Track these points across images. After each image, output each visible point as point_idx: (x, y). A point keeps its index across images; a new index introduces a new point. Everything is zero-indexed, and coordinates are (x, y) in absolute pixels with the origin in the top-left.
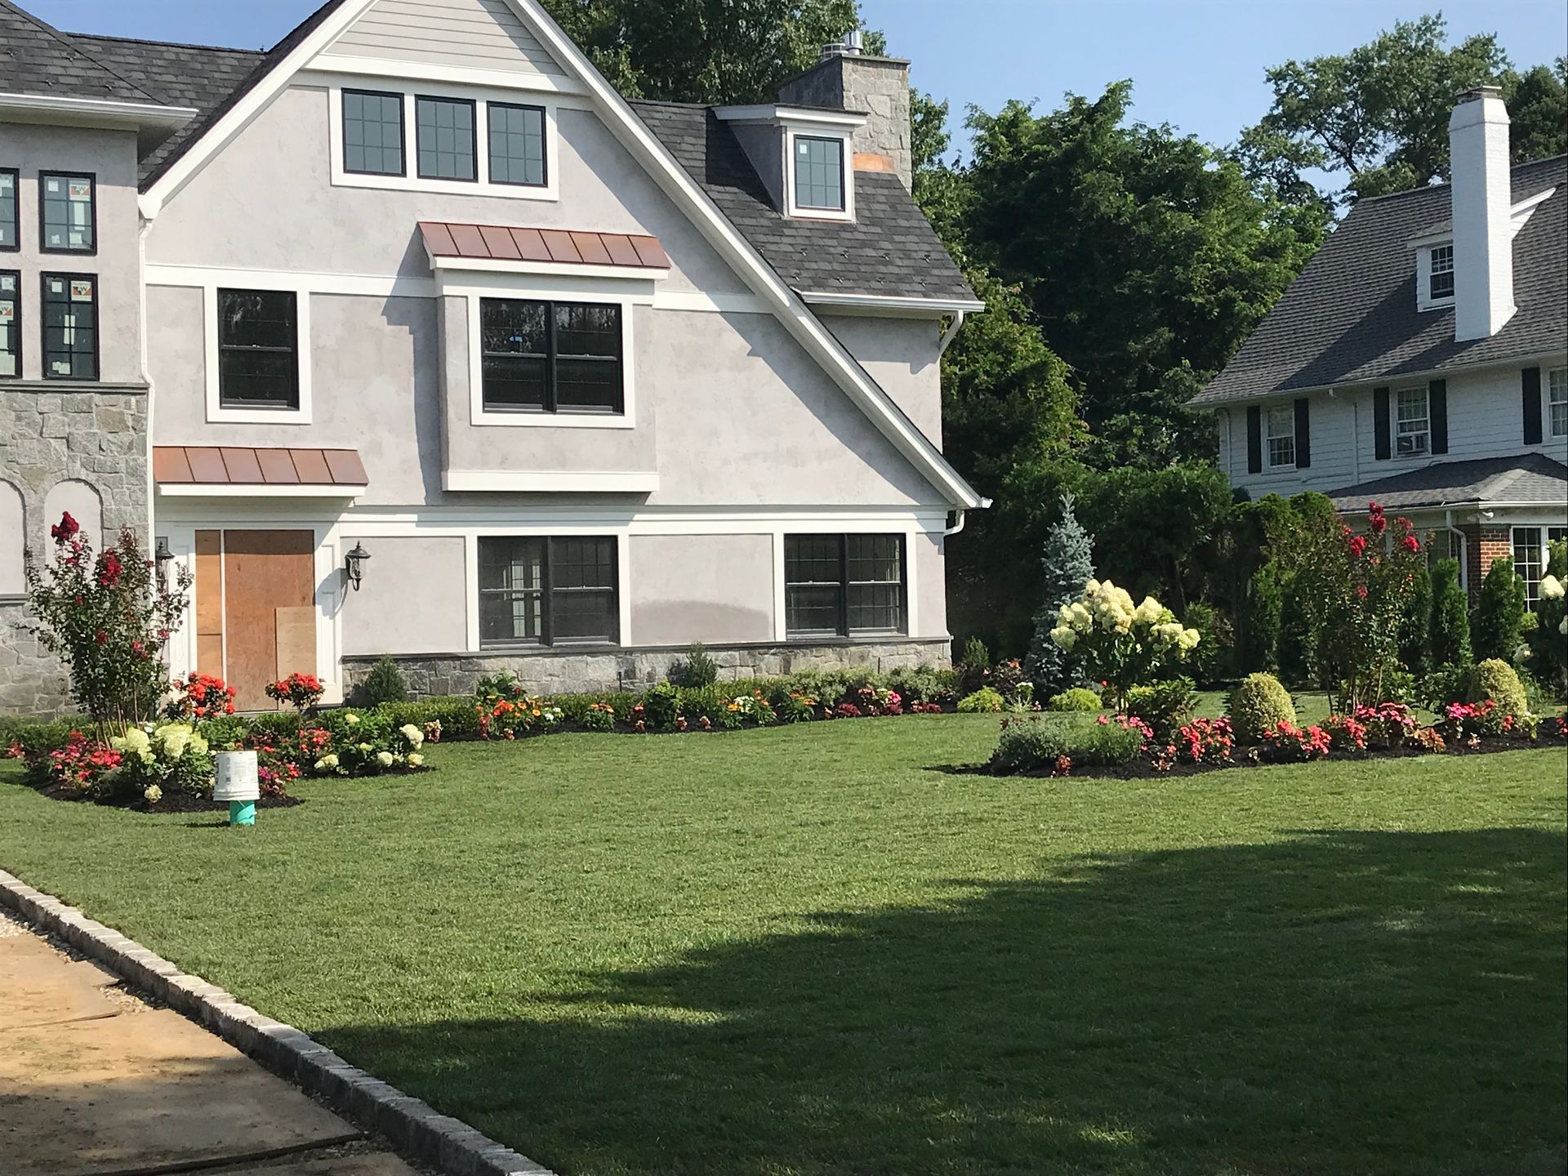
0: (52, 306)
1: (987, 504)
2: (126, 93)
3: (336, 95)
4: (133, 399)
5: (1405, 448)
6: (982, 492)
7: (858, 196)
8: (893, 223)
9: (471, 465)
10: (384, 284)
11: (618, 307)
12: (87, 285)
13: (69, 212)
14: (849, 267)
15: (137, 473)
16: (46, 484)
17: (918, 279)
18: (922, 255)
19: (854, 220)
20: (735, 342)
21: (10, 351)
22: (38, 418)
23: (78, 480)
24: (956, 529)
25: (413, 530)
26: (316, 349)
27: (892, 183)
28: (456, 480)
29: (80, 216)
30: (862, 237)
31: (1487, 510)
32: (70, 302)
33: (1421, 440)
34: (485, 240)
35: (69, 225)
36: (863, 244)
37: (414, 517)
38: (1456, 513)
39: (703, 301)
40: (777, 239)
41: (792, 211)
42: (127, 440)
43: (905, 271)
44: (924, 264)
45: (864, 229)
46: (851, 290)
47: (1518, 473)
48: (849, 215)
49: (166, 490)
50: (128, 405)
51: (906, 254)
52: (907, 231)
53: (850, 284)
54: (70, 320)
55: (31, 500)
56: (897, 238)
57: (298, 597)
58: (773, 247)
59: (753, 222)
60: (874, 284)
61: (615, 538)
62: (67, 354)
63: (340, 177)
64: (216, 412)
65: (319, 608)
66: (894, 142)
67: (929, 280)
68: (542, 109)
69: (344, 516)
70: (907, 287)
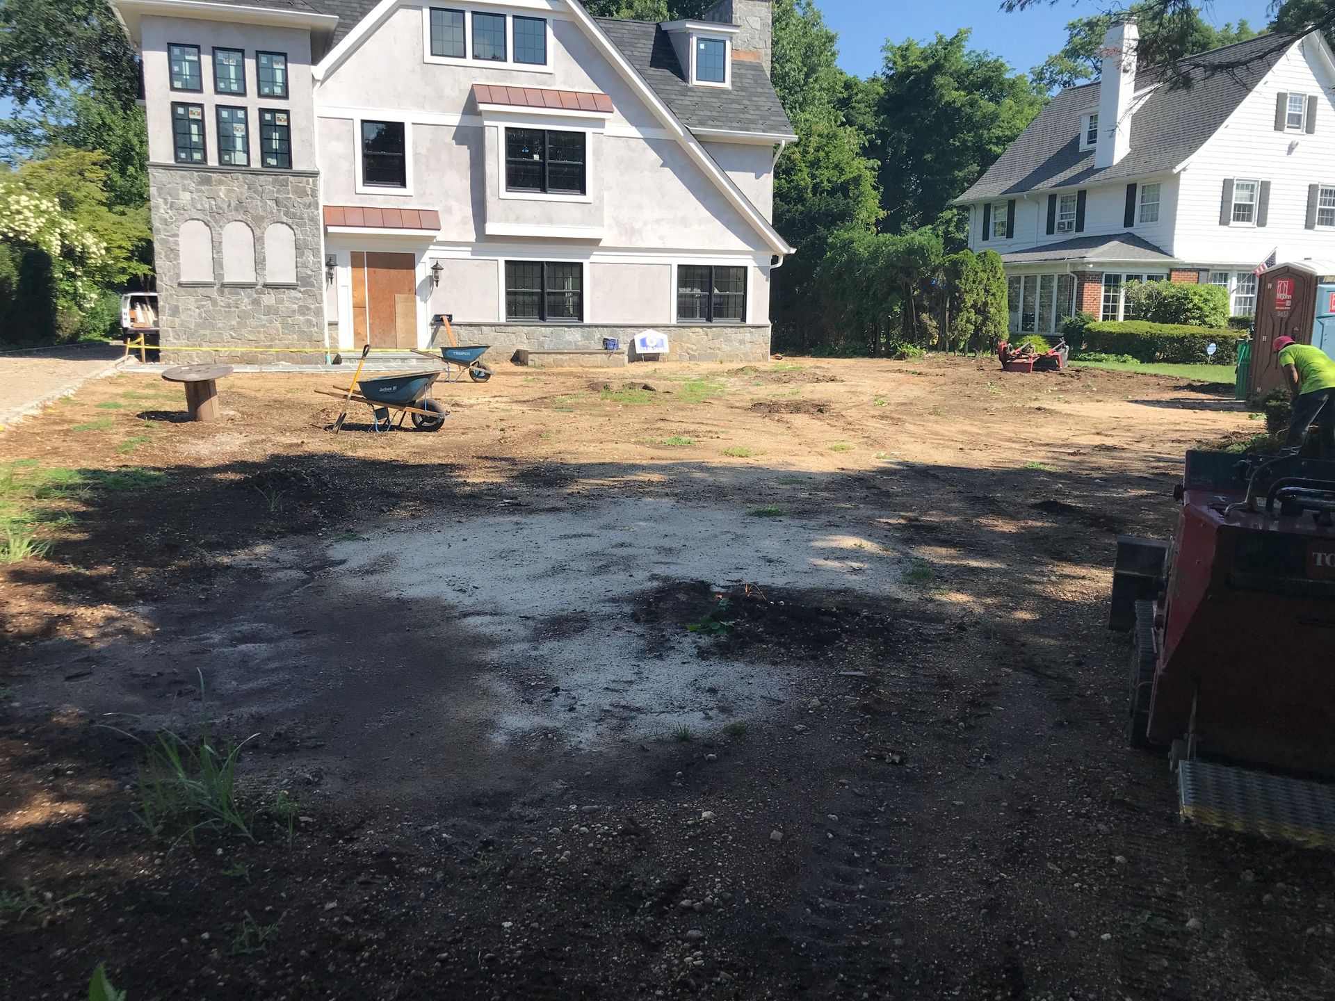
0: (265, 127)
1: (793, 251)
2: (301, 7)
3: (426, 12)
4: (311, 180)
5: (1061, 228)
6: (792, 245)
7: (733, 75)
8: (753, 90)
9: (499, 220)
10: (455, 119)
11: (584, 134)
12: (285, 116)
13: (273, 75)
14: (722, 114)
15: (313, 220)
16: (265, 224)
17: (761, 122)
18: (766, 108)
19: (730, 88)
20: (652, 156)
21: (244, 152)
22: (260, 188)
23: (282, 223)
24: (779, 265)
25: (468, 255)
26: (415, 154)
27: (758, 68)
28: (491, 229)
29: (279, 77)
30: (734, 97)
31: (1089, 263)
32: (276, 125)
33: (1070, 224)
34: (510, 95)
35: (274, 82)
36: (733, 101)
37: (470, 249)
38: (1073, 265)
39: (633, 131)
40: (682, 98)
41: (694, 82)
42: (308, 202)
43: (754, 117)
44: (767, 113)
45: (736, 93)
46: (720, 127)
47: (1116, 243)
48: (727, 85)
49: (331, 229)
50: (308, 183)
51: (758, 108)
52: (761, 94)
53: (720, 124)
54: (276, 135)
55: (258, 232)
56: (754, 99)
57: (407, 289)
58: (680, 102)
59: (670, 88)
60: (735, 124)
61: (581, 265)
62: (275, 154)
63: (429, 58)
64: (360, 188)
65: (418, 298)
66: (762, 44)
67: (768, 122)
68: (545, 20)
69: (431, 247)
70: (754, 126)
